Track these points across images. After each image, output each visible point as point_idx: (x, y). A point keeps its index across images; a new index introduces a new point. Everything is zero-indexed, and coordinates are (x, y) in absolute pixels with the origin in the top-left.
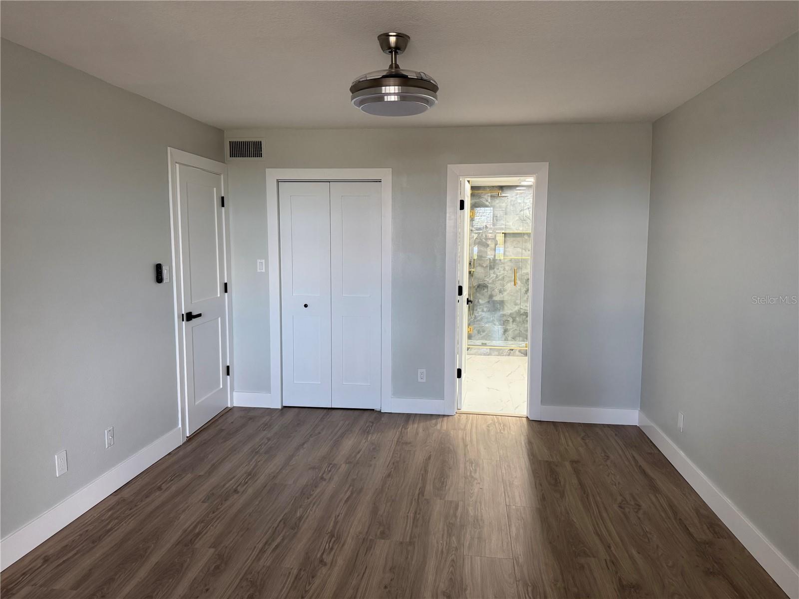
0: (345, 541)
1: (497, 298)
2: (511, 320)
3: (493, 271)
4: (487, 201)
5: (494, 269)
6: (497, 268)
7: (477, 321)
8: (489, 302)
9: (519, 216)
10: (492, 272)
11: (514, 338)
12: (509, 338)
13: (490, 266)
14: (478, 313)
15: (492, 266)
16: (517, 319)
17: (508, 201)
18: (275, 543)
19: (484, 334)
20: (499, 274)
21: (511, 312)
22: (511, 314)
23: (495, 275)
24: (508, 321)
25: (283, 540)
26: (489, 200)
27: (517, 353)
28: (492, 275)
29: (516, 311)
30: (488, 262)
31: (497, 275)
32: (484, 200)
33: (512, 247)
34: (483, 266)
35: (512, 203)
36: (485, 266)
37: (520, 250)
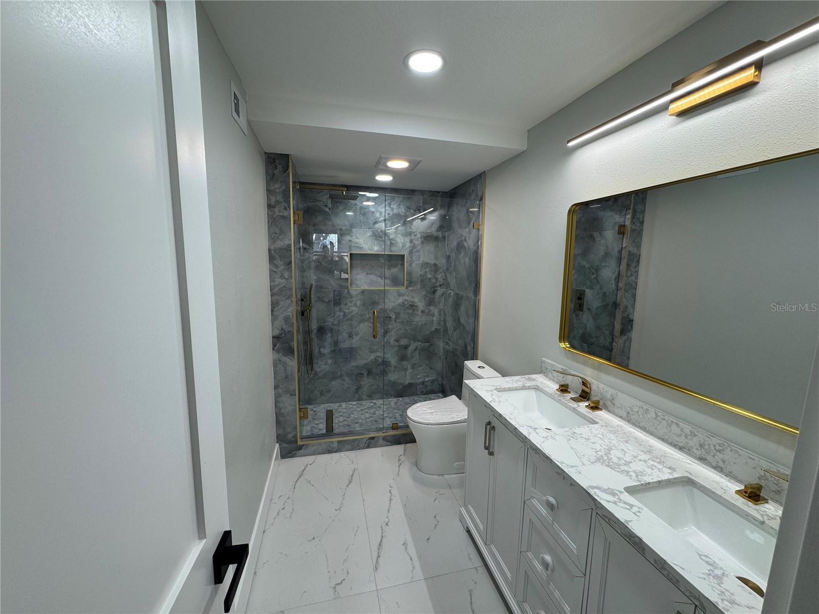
1: (345, 345)
2: (365, 374)
3: (339, 307)
4: (326, 206)
5: (340, 304)
6: (345, 303)
7: (318, 379)
8: (334, 351)
9: (372, 231)
10: (337, 308)
11: (370, 397)
12: (364, 397)
13: (335, 300)
14: (320, 367)
15: (338, 300)
16: (374, 370)
17: (356, 208)
19: (330, 395)
20: (347, 311)
21: (365, 362)
22: (365, 364)
23: (342, 314)
24: (363, 374)
26: (330, 205)
27: (381, 441)
28: (338, 313)
29: (372, 361)
30: (332, 294)
31: (345, 313)
32: (321, 203)
33: (365, 274)
34: (325, 301)
35: (363, 212)
36: (327, 300)
37: (373, 277)
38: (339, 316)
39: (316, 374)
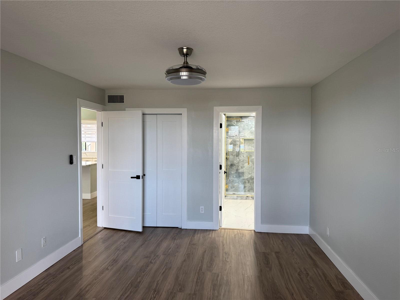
0: (161, 294)
1: (240, 171)
2: (247, 182)
3: (238, 157)
4: (234, 123)
5: (238, 156)
6: (240, 156)
8: (236, 173)
9: (250, 131)
10: (237, 158)
11: (249, 191)
12: (247, 191)
16: (250, 181)
17: (244, 124)
18: (127, 295)
19: (234, 189)
21: (247, 177)
22: (247, 179)
24: (246, 182)
25: (130, 293)
26: (236, 123)
27: (250, 198)
29: (249, 177)
30: (236, 153)
31: (240, 159)
32: (233, 123)
33: (247, 146)
34: (233, 155)
35: (247, 125)
36: (234, 155)
37: (250, 147)
38: (238, 160)
39: (230, 181)
